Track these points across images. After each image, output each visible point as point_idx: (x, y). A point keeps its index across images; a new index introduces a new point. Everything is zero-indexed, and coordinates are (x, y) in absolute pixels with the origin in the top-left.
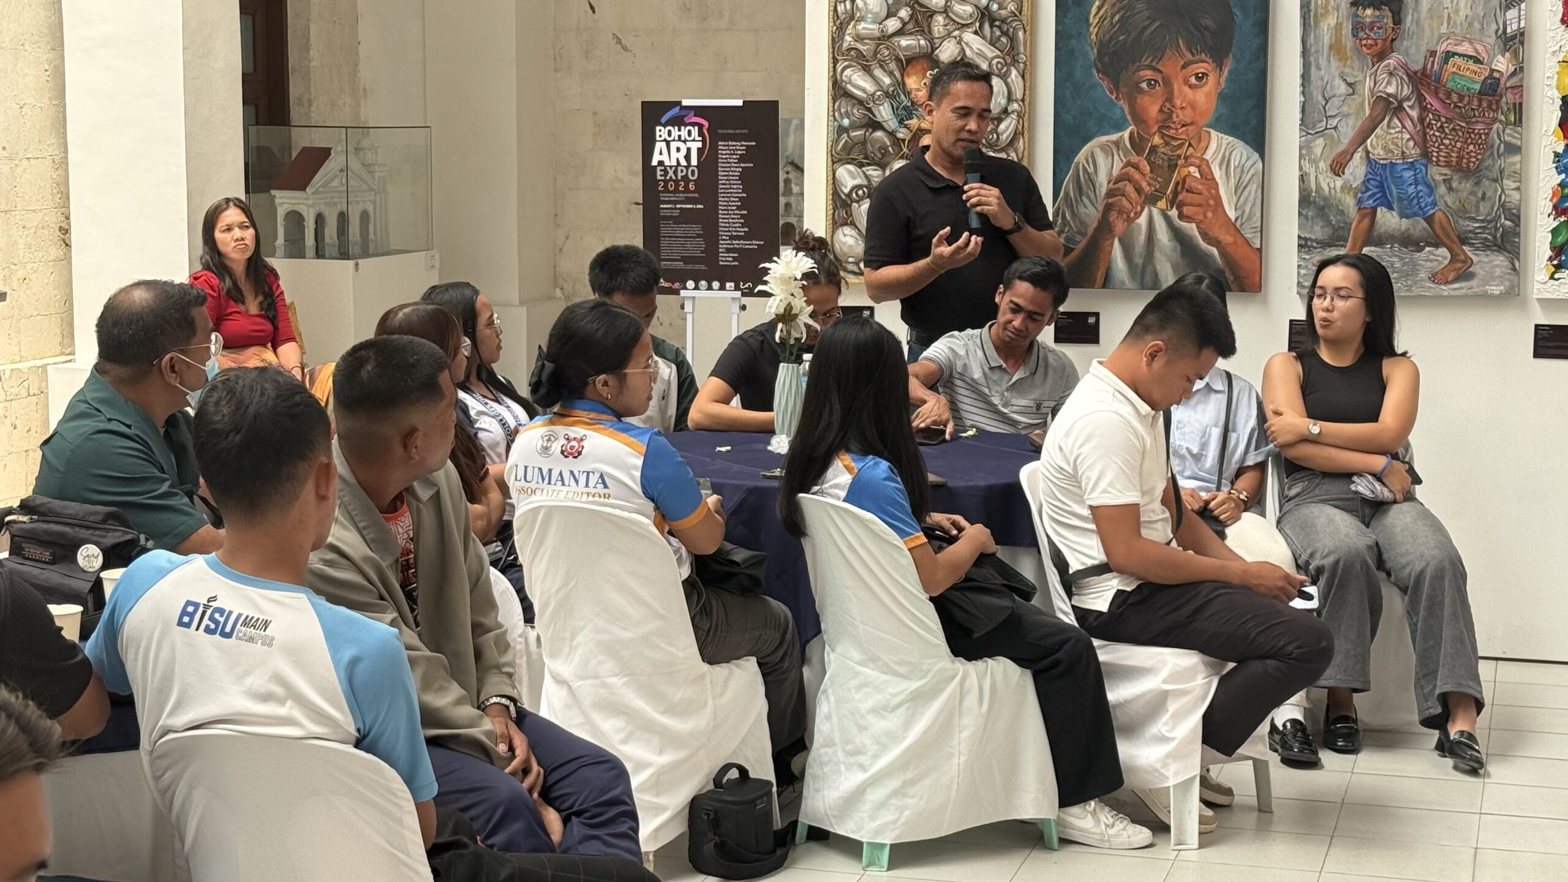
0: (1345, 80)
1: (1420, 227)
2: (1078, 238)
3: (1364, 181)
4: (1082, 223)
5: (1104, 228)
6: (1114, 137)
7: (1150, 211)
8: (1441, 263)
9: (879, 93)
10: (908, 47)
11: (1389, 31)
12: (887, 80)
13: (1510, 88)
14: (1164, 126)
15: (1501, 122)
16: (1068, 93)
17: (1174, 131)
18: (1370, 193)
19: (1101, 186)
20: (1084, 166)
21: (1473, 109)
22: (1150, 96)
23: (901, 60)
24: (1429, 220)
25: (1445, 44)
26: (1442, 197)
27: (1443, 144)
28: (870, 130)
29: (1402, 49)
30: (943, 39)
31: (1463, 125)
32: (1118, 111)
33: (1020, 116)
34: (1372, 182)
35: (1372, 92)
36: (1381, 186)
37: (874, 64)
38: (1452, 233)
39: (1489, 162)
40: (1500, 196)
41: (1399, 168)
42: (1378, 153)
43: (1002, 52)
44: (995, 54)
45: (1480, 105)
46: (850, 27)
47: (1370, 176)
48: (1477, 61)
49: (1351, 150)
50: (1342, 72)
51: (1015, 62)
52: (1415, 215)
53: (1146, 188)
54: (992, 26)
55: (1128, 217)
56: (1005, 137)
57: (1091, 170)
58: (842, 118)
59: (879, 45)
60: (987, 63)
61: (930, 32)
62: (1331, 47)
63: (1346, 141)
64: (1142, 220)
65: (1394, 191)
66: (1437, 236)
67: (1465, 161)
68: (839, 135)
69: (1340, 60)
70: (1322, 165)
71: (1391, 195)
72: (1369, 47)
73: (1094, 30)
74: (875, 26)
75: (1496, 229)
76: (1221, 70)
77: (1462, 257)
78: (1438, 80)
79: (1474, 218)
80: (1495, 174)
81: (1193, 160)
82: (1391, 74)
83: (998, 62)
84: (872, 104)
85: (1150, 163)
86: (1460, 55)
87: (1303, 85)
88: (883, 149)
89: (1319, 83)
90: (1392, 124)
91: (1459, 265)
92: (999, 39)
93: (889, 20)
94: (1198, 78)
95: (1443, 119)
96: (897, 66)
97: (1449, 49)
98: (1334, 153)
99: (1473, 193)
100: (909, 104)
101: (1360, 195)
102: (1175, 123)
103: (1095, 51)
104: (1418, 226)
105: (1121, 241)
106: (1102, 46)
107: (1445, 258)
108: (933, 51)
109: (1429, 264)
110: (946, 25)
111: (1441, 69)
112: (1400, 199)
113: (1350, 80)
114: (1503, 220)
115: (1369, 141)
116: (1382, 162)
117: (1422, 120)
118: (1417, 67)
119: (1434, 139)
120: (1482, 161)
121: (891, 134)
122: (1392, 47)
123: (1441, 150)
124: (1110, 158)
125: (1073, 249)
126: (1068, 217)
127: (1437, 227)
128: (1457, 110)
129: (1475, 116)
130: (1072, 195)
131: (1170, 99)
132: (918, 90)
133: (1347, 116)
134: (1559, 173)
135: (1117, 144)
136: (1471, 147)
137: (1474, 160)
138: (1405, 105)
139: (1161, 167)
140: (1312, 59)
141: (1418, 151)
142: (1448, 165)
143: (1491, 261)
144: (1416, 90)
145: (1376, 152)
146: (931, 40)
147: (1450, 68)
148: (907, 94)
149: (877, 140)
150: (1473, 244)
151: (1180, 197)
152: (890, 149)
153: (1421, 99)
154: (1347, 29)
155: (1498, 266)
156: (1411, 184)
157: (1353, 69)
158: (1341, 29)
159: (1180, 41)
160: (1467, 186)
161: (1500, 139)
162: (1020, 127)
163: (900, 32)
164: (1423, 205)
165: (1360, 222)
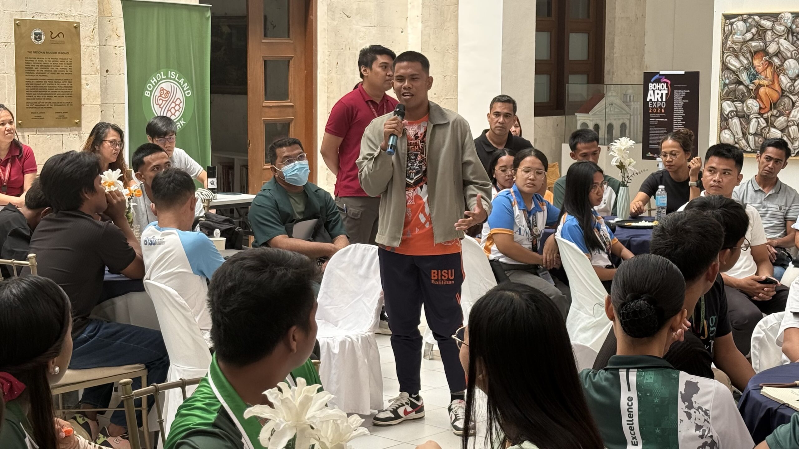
9: (742, 68)
10: (755, 46)
12: (745, 62)
28: (738, 85)
30: (771, 42)
37: (740, 54)
43: (797, 48)
44: (793, 49)
46: (730, 37)
54: (792, 36)
56: (797, 88)
58: (726, 80)
59: (743, 45)
61: (765, 39)
68: (724, 87)
74: (741, 37)
83: (795, 53)
84: (738, 73)
88: (743, 93)
92: (795, 42)
93: (747, 34)
110: (772, 36)
121: (747, 87)
146: (765, 43)
148: (754, 68)
149: (740, 90)
152: (746, 94)
163: (752, 39)
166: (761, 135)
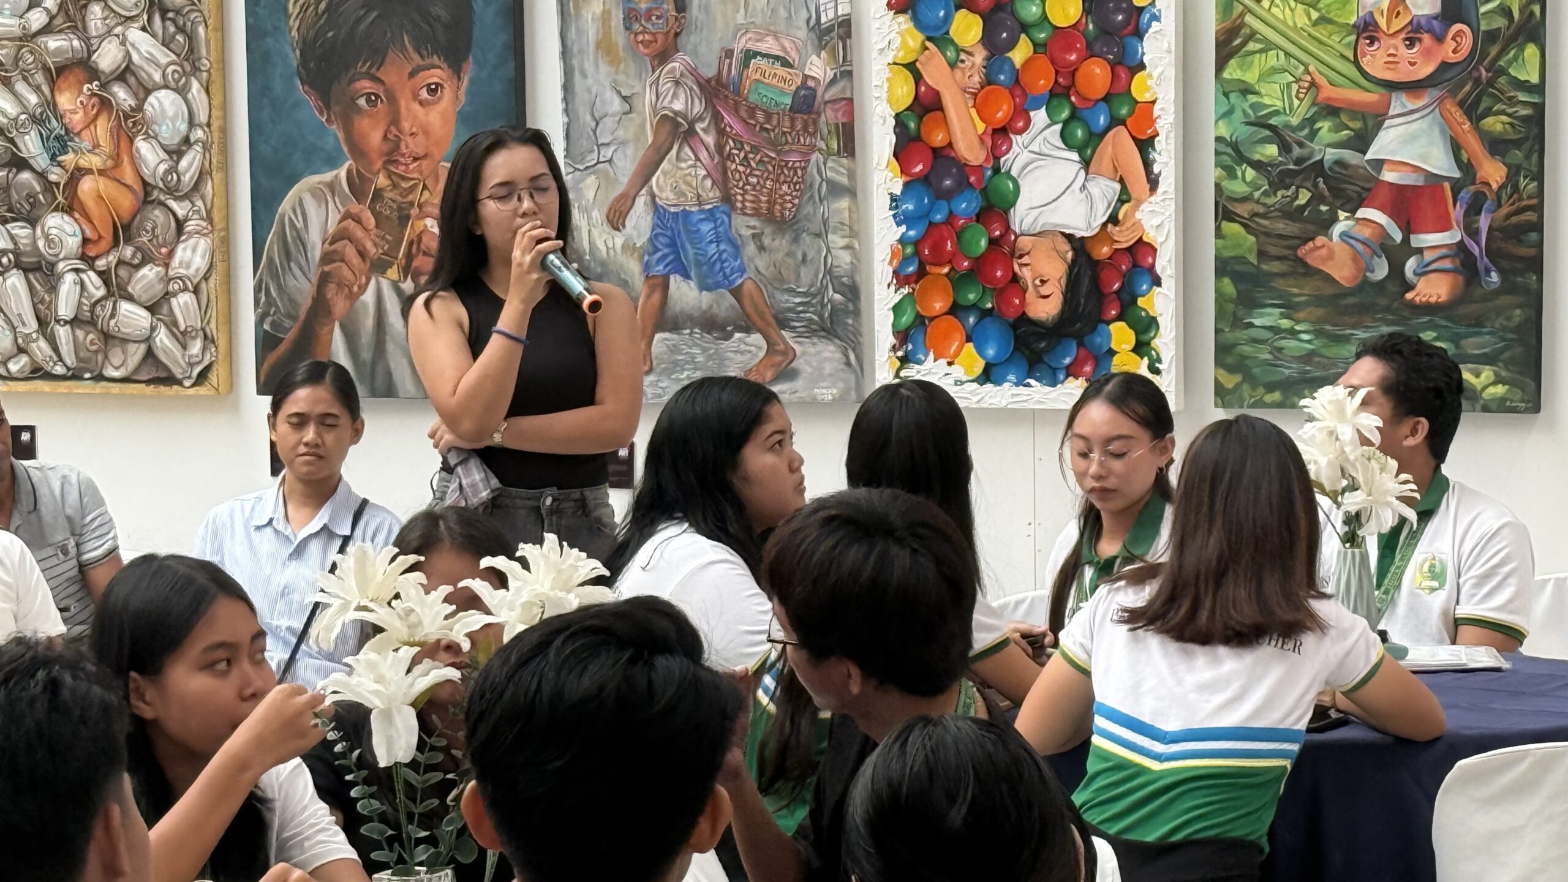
0: (619, 92)
1: (727, 304)
2: (287, 323)
3: (650, 240)
4: (292, 301)
5: (320, 307)
6: (328, 176)
7: (378, 283)
8: (755, 355)
9: (23, 117)
10: (58, 51)
11: (672, 21)
12: (33, 99)
13: (833, 101)
14: (391, 158)
15: (820, 150)
16: (266, 114)
17: (403, 168)
18: (659, 254)
19: (313, 248)
20: (290, 219)
21: (784, 133)
22: (371, 116)
23: (50, 70)
24: (737, 293)
25: (743, 40)
26: (751, 260)
27: (749, 184)
28: (14, 170)
29: (689, 47)
30: (102, 38)
31: (773, 155)
32: (331, 140)
33: (206, 147)
34: (661, 238)
35: (654, 109)
36: (672, 244)
38: (766, 310)
39: (808, 209)
40: (826, 258)
41: (695, 218)
42: (667, 197)
43: (178, 56)
44: (169, 59)
45: (792, 127)
47: (659, 230)
48: (786, 64)
49: (632, 194)
50: (615, 81)
51: (196, 69)
52: (718, 286)
53: (372, 250)
54: (164, 19)
55: (351, 292)
56: (188, 179)
57: (300, 225)
59: (21, 47)
60: (160, 72)
61: (85, 28)
62: (598, 46)
63: (625, 180)
64: (369, 297)
65: (691, 252)
66: (748, 316)
67: (778, 207)
69: (611, 63)
70: (597, 215)
71: (686, 259)
72: (646, 44)
73: (294, 23)
74: (15, 21)
75: (823, 306)
76: (459, 79)
77: (782, 347)
78: (738, 92)
79: (793, 291)
80: (816, 226)
81: (430, 209)
82: (677, 83)
83: (175, 71)
84: (15, 132)
85: (377, 215)
86: (764, 56)
87: (565, 99)
88: (31, 196)
89: (586, 96)
90: (683, 154)
91: (779, 358)
92: (173, 37)
93: (31, 13)
94: (432, 92)
95: (748, 148)
96: (46, 79)
97: (749, 46)
98: (610, 201)
99: (790, 254)
100: (63, 132)
101: (646, 258)
102: (403, 155)
103: (298, 52)
104: (723, 303)
105: (342, 326)
106: (307, 47)
107: (760, 348)
108: (90, 56)
109: (739, 358)
110: (105, 19)
111: (741, 75)
112: (699, 264)
113: (625, 92)
114: (831, 292)
115: (654, 180)
116: (672, 210)
117: (720, 148)
118: (710, 72)
119: (737, 176)
120: (799, 207)
121: (42, 175)
122: (676, 44)
123: (745, 192)
124: (323, 206)
125: (282, 340)
126: (274, 294)
127: (747, 303)
128: (765, 134)
129: (787, 142)
130: (277, 261)
131: (395, 120)
132: (74, 112)
133: (624, 143)
134: (898, 224)
135: (332, 186)
136: (785, 188)
137: (789, 205)
138: (699, 127)
139: (388, 218)
140: (575, 62)
141: (718, 194)
142: (757, 213)
143: (819, 353)
144: (710, 103)
145: (664, 195)
146: (86, 40)
147: (752, 73)
148: (60, 117)
149: (23, 185)
150: (795, 327)
151: (416, 263)
152: (41, 197)
153: (717, 118)
154: (617, 17)
155: (827, 359)
156: (711, 242)
157: (628, 76)
158: (610, 19)
159: (406, 38)
160: (780, 244)
161: (821, 176)
162: (207, 164)
163: (47, 30)
164: (728, 271)
165: (648, 296)
166: (92, 322)
